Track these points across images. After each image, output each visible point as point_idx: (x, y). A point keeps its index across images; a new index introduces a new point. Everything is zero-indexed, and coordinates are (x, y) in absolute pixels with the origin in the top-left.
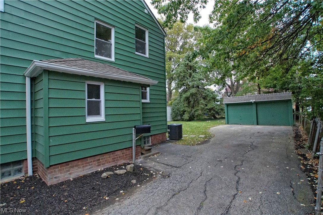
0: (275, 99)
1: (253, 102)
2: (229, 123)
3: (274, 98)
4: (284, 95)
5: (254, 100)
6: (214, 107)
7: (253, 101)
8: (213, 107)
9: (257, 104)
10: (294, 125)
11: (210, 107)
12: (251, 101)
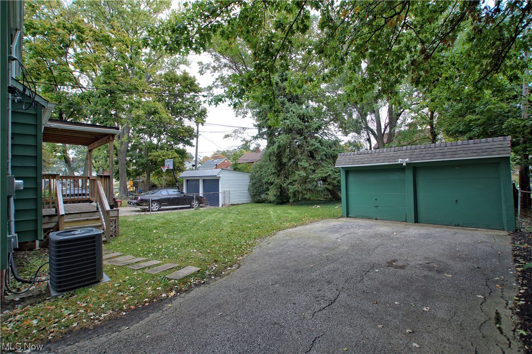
0: (464, 155)
1: (404, 164)
2: (350, 215)
3: (458, 153)
4: (487, 145)
5: (407, 160)
6: (330, 175)
7: (404, 161)
8: (326, 175)
9: (415, 169)
10: (517, 230)
11: (320, 175)
12: (399, 162)
